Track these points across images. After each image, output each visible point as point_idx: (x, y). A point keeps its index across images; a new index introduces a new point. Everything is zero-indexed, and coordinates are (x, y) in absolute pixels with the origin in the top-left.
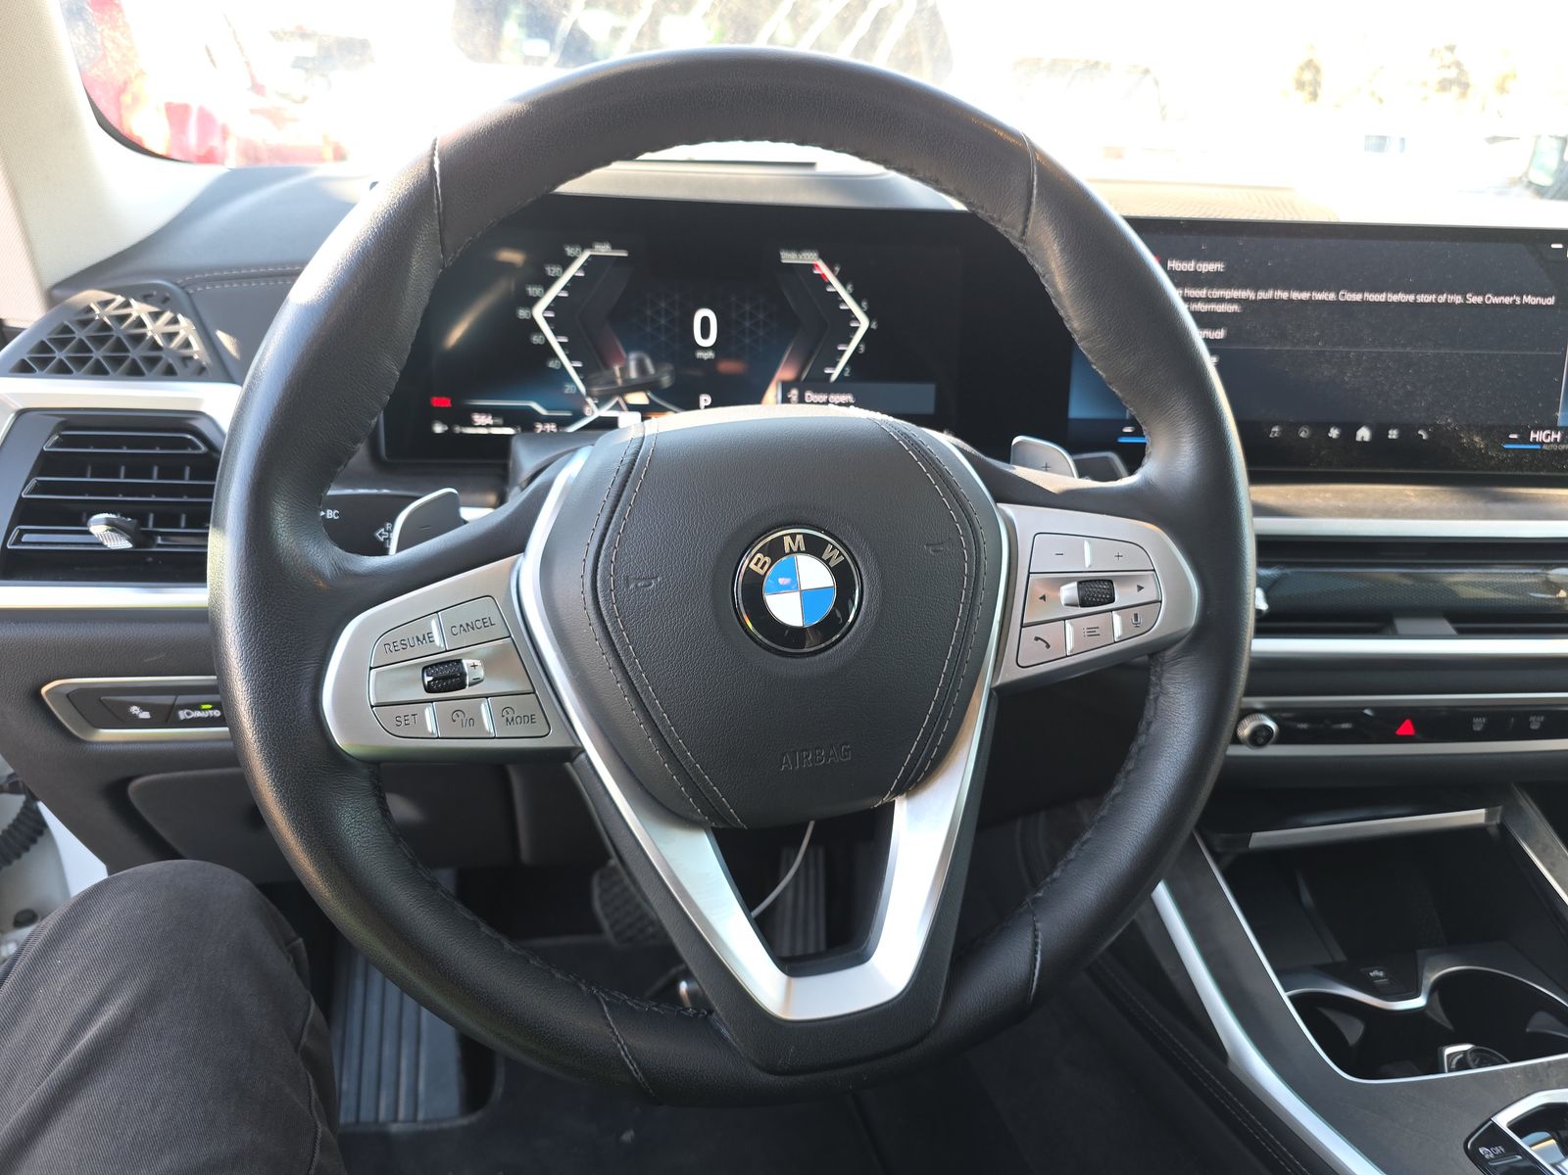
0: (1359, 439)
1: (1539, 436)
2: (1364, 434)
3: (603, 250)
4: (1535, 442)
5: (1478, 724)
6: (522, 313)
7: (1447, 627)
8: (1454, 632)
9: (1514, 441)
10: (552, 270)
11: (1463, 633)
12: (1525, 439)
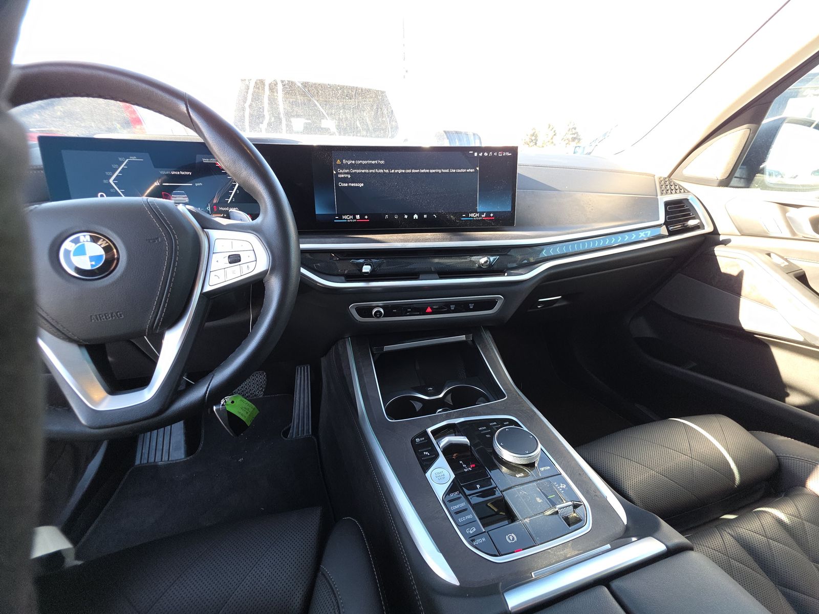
0: (414, 218)
1: (472, 215)
2: (416, 216)
3: (134, 159)
4: (471, 217)
5: (453, 307)
6: (105, 181)
7: (437, 276)
8: (438, 278)
9: (464, 217)
10: (115, 166)
11: (441, 278)
12: (467, 216)
